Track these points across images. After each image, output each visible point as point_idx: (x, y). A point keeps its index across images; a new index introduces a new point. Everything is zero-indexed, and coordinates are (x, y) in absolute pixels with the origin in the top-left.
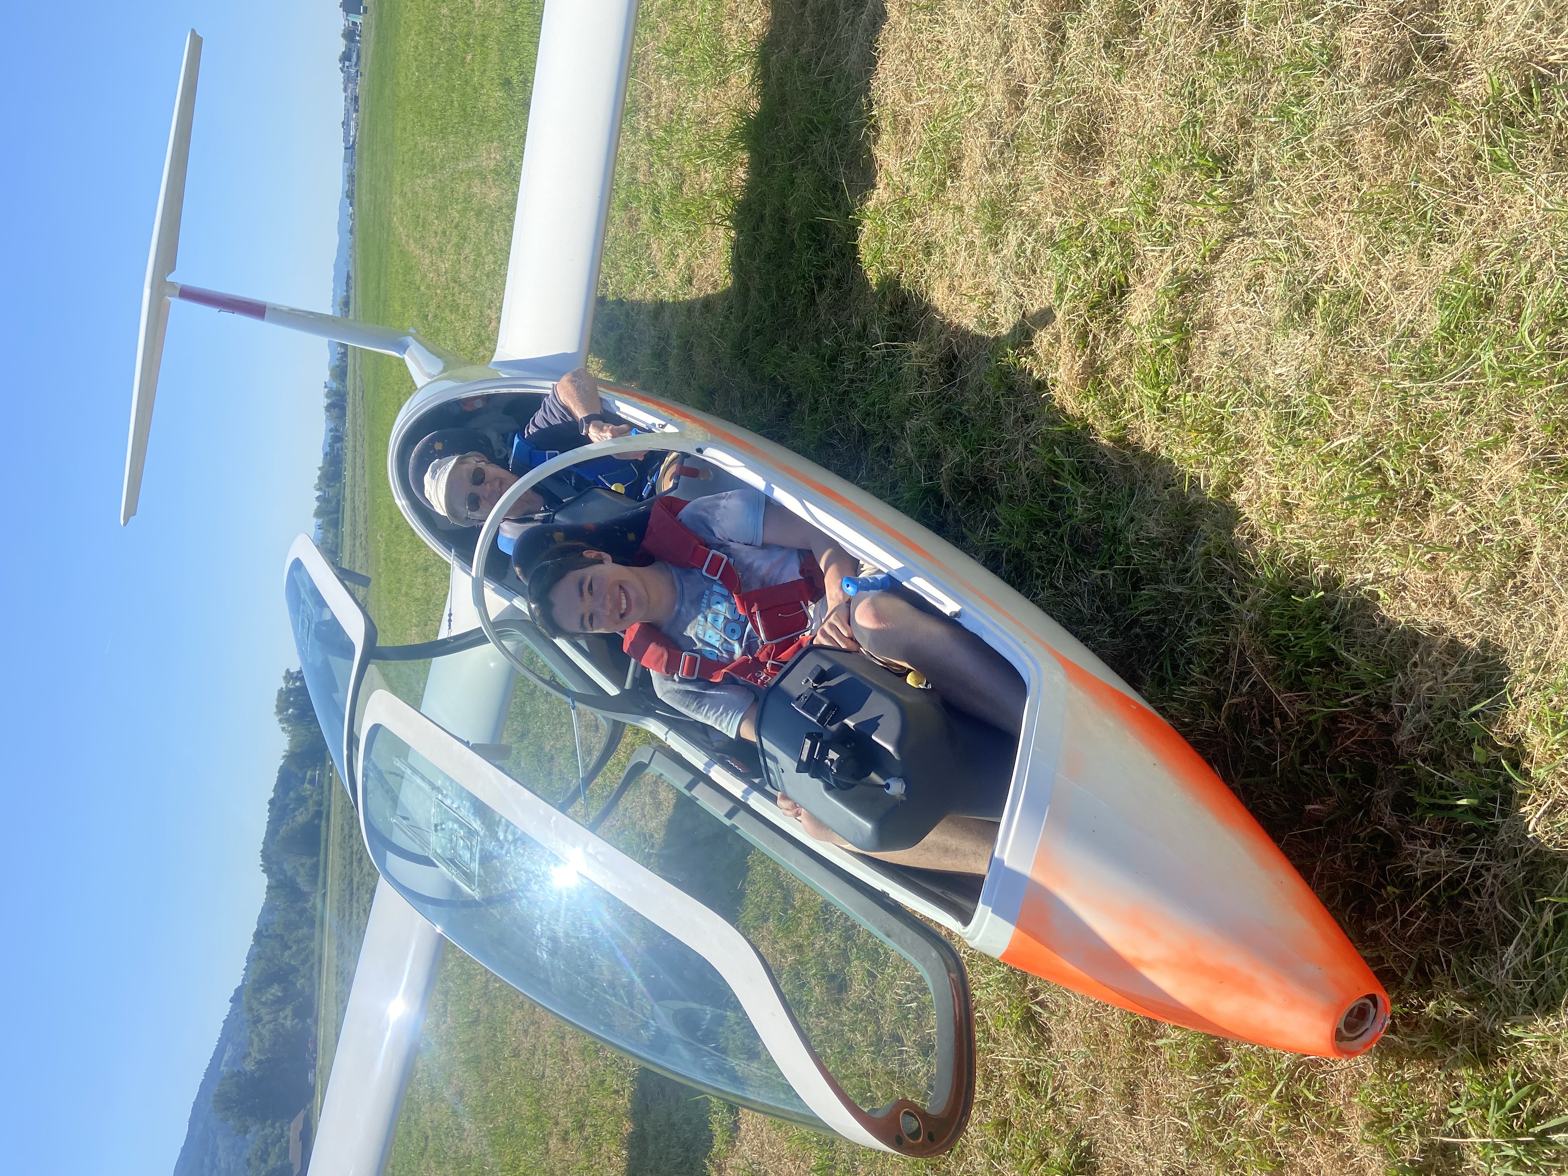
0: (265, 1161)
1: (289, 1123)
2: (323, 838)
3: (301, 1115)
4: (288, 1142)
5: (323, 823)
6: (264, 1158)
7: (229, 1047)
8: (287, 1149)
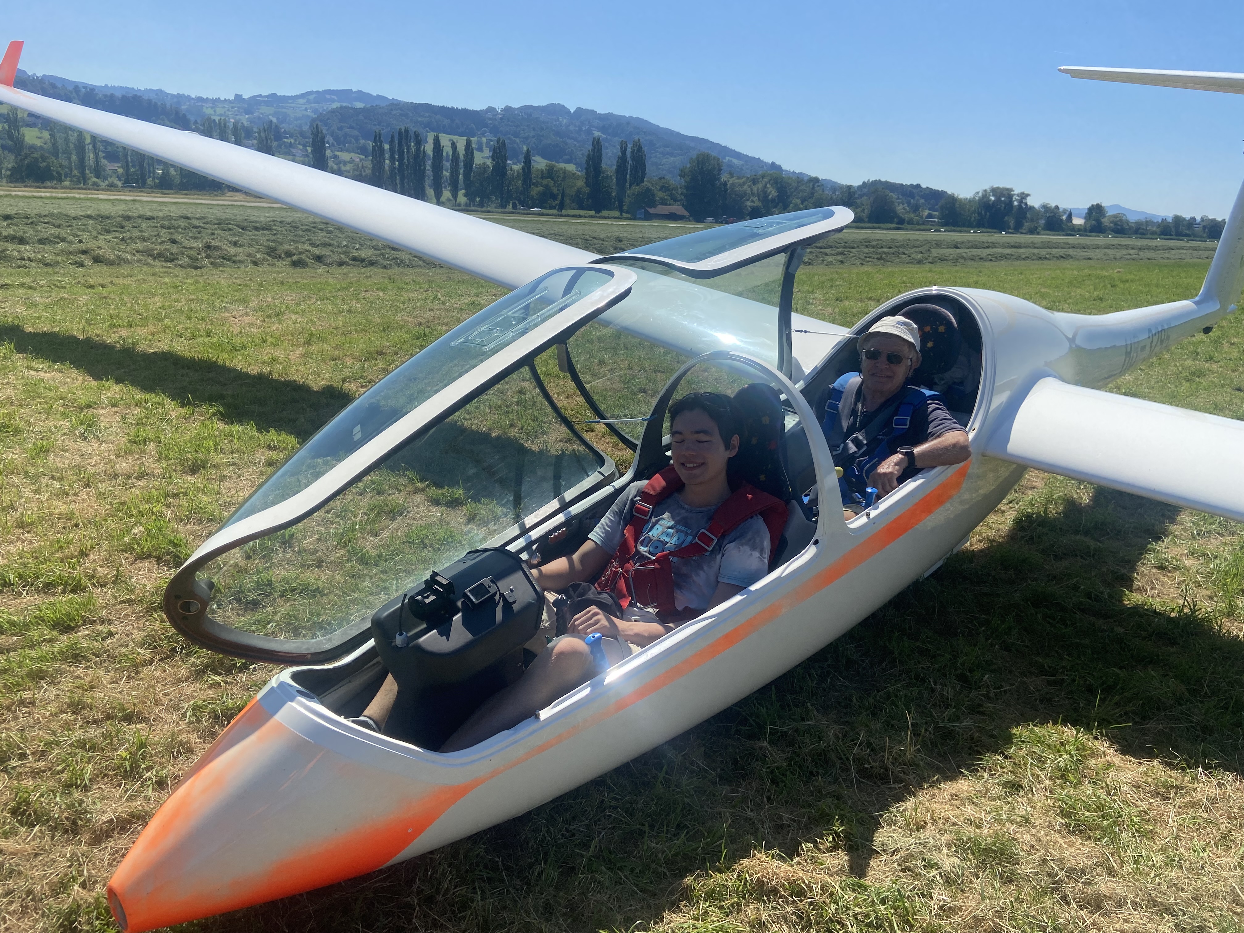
0: (661, 189)
1: (683, 206)
2: (882, 225)
3: (686, 214)
4: (670, 205)
5: (894, 225)
6: (664, 188)
7: (741, 163)
8: (666, 204)
